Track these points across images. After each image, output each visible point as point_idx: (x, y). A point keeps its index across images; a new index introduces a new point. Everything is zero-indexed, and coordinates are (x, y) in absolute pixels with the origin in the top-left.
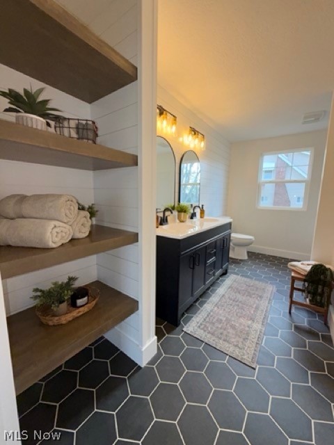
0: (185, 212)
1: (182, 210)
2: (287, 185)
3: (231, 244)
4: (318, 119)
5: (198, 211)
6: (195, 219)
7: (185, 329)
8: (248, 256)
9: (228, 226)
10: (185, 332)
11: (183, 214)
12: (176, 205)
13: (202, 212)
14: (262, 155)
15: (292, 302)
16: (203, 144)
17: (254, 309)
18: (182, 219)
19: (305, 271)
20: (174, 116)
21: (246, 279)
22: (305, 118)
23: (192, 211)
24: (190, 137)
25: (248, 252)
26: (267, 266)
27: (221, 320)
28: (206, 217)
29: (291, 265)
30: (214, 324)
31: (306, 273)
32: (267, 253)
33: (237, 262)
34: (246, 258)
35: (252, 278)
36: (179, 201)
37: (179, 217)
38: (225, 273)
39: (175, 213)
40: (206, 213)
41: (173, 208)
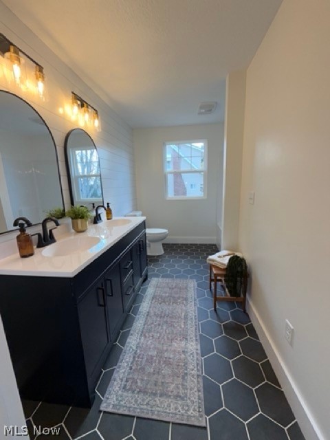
0: (82, 218)
1: (78, 216)
2: (183, 174)
3: (147, 242)
4: (210, 110)
5: (102, 212)
6: (100, 224)
7: (103, 407)
8: (164, 250)
9: (143, 225)
10: (105, 412)
11: (79, 221)
12: (68, 208)
13: (109, 212)
14: (164, 144)
15: (216, 299)
16: (97, 123)
17: (183, 321)
18: (80, 228)
19: (224, 265)
20: (37, 64)
21: (167, 280)
22: (201, 108)
23: (94, 214)
24: (76, 108)
25: (163, 245)
26: (183, 258)
27: (152, 357)
28: (114, 218)
29: (210, 260)
30: (143, 369)
31: (225, 267)
32: (180, 242)
33: (155, 259)
34: (163, 252)
35: (172, 277)
36: (72, 203)
37: (75, 227)
38: (145, 280)
39: (68, 221)
40: (113, 212)
41: (63, 215)
